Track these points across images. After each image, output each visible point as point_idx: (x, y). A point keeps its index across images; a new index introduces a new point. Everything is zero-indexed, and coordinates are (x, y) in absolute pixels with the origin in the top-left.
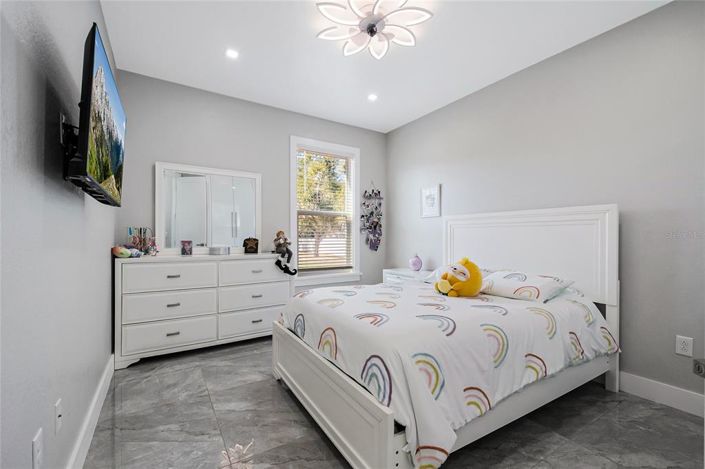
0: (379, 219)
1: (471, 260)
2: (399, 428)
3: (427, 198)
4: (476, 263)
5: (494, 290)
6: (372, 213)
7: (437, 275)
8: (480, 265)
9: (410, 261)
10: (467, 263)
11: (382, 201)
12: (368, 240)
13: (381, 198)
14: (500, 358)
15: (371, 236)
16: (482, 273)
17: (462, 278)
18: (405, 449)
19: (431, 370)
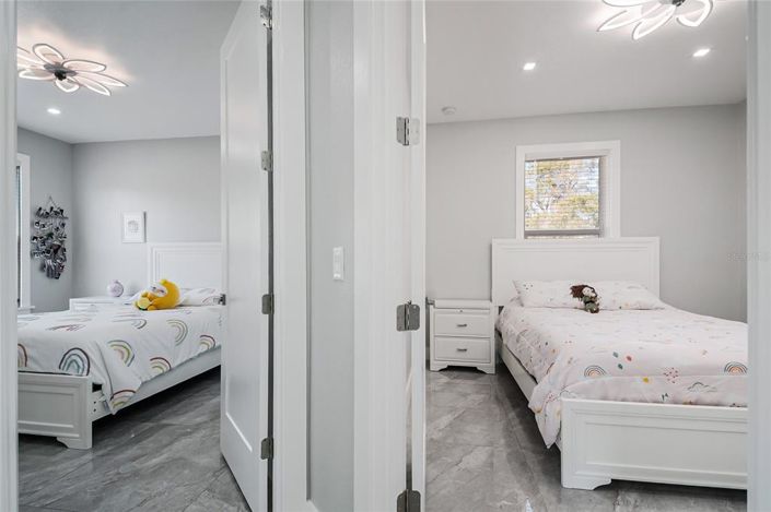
0: (62, 242)
1: (169, 280)
2: (97, 387)
3: (130, 223)
4: (174, 282)
5: (190, 302)
6: (50, 235)
7: (139, 295)
8: (179, 285)
9: (109, 287)
10: (165, 283)
11: (66, 221)
12: (43, 267)
13: (64, 218)
14: (180, 341)
15: (49, 262)
16: (180, 292)
17: (161, 295)
18: (102, 399)
19: (124, 350)
